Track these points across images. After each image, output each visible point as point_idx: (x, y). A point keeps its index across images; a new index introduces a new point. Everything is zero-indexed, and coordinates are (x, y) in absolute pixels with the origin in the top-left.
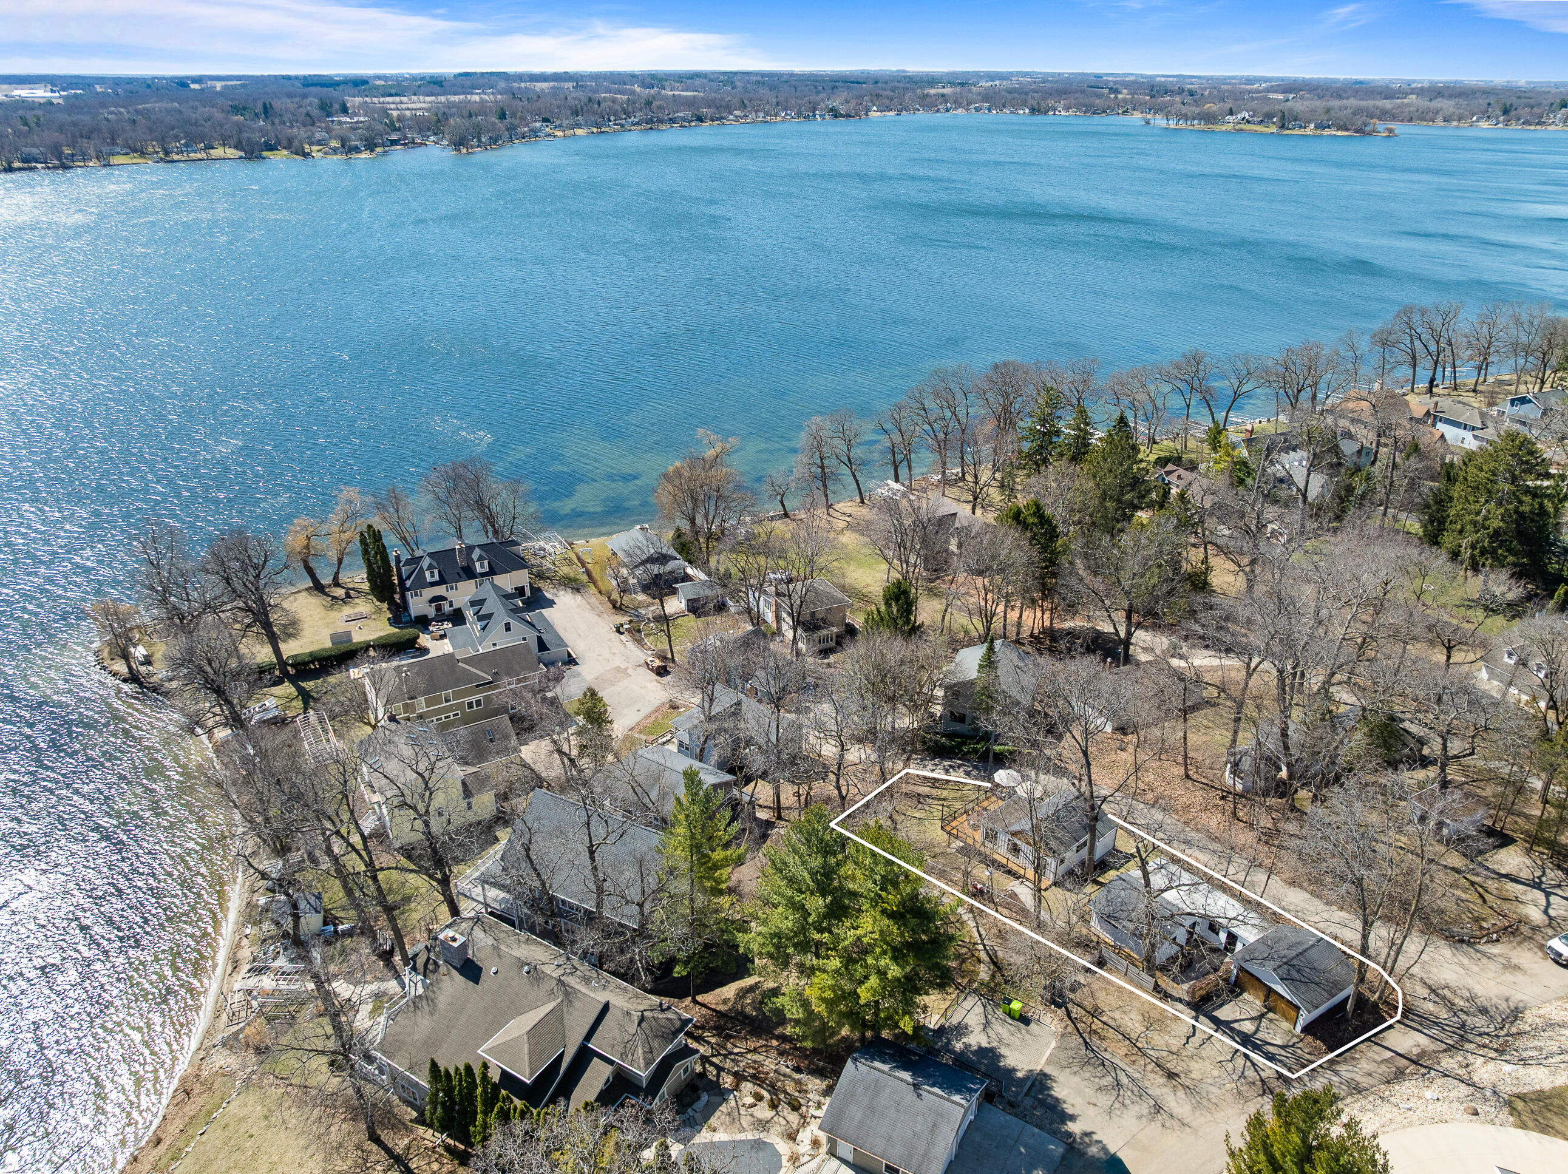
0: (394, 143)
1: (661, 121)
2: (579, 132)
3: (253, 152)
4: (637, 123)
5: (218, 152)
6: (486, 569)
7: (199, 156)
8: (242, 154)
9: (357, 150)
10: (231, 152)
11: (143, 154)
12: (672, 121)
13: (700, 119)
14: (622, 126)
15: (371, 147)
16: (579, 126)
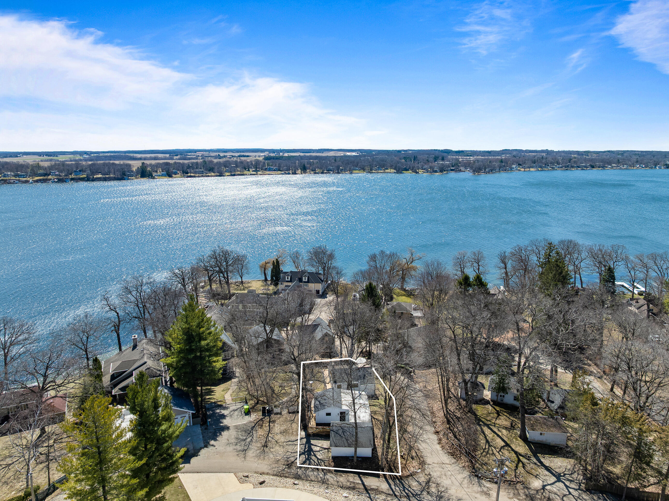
0: (452, 170)
1: (572, 167)
2: (532, 169)
3: (399, 171)
4: (561, 167)
5: (389, 171)
6: (307, 280)
7: (381, 171)
8: (396, 171)
9: (436, 172)
10: (392, 171)
11: (364, 170)
12: (578, 167)
13: (593, 167)
14: (552, 168)
15: (441, 171)
16: (532, 167)
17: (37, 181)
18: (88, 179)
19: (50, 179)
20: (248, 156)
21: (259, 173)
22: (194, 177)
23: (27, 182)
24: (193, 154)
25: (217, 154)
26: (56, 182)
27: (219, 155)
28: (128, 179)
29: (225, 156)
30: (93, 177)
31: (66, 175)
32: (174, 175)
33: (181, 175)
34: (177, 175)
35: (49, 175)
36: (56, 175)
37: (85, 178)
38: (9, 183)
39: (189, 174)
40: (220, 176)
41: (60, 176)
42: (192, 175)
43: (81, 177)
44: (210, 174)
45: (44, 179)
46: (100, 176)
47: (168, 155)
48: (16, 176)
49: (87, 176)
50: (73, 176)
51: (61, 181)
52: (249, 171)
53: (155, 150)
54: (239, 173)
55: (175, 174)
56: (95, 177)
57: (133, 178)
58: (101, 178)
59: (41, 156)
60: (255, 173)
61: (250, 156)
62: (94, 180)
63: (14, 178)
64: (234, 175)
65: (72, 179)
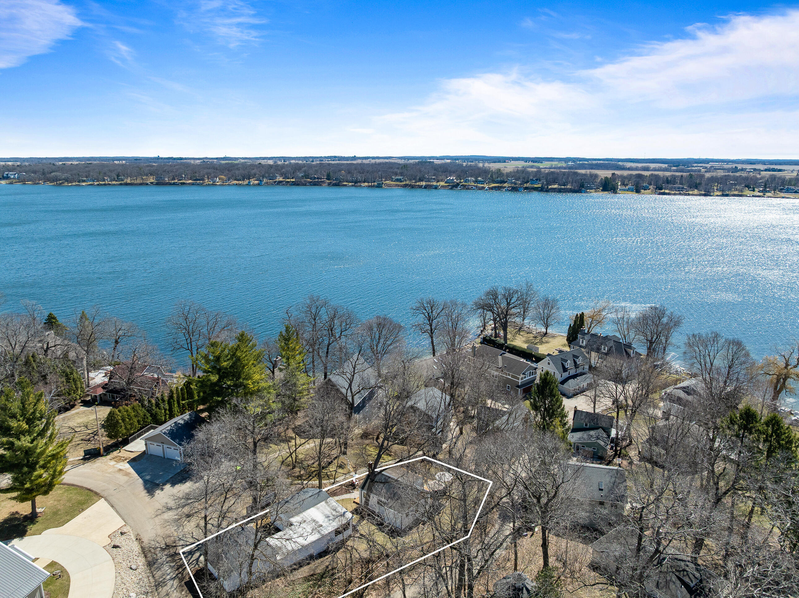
17: (492, 188)
18: (541, 190)
19: (505, 187)
20: (780, 170)
21: (768, 194)
22: (669, 194)
23: (483, 188)
24: (699, 165)
25: (734, 166)
26: (509, 190)
27: (736, 167)
28: (586, 192)
29: (742, 170)
30: (548, 187)
31: (521, 184)
32: (642, 191)
33: (652, 191)
34: (648, 191)
35: (505, 182)
36: (512, 183)
37: (539, 187)
38: (467, 189)
39: (663, 191)
40: (705, 195)
41: (515, 184)
42: (667, 191)
43: (536, 186)
44: (691, 192)
45: (498, 187)
46: (556, 186)
47: (664, 166)
48: (476, 181)
49: (542, 186)
50: (528, 185)
51: (514, 189)
52: (754, 190)
53: (656, 159)
54: (736, 193)
55: (645, 190)
56: (550, 187)
57: (593, 190)
58: (556, 188)
59: (526, 162)
60: (761, 194)
61: (784, 170)
62: (548, 191)
63: (473, 184)
64: (727, 195)
65: (526, 188)
